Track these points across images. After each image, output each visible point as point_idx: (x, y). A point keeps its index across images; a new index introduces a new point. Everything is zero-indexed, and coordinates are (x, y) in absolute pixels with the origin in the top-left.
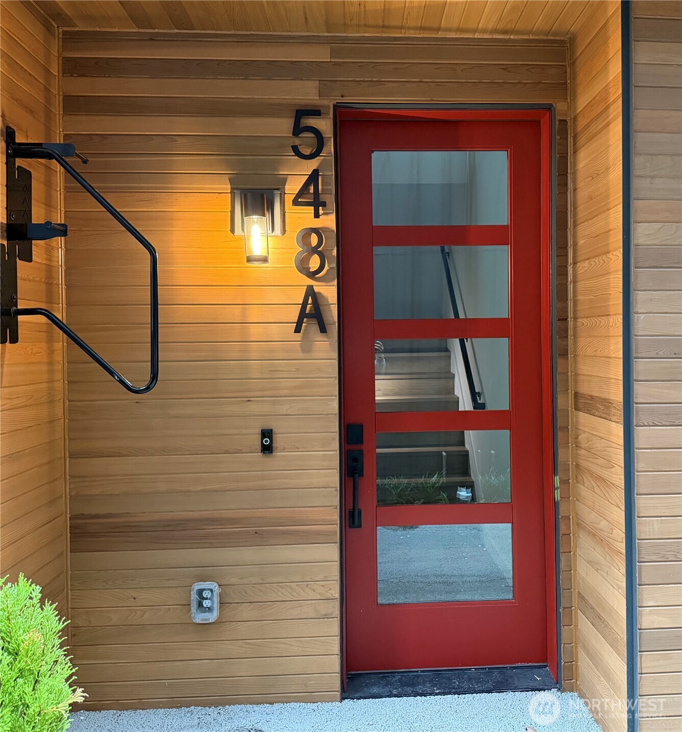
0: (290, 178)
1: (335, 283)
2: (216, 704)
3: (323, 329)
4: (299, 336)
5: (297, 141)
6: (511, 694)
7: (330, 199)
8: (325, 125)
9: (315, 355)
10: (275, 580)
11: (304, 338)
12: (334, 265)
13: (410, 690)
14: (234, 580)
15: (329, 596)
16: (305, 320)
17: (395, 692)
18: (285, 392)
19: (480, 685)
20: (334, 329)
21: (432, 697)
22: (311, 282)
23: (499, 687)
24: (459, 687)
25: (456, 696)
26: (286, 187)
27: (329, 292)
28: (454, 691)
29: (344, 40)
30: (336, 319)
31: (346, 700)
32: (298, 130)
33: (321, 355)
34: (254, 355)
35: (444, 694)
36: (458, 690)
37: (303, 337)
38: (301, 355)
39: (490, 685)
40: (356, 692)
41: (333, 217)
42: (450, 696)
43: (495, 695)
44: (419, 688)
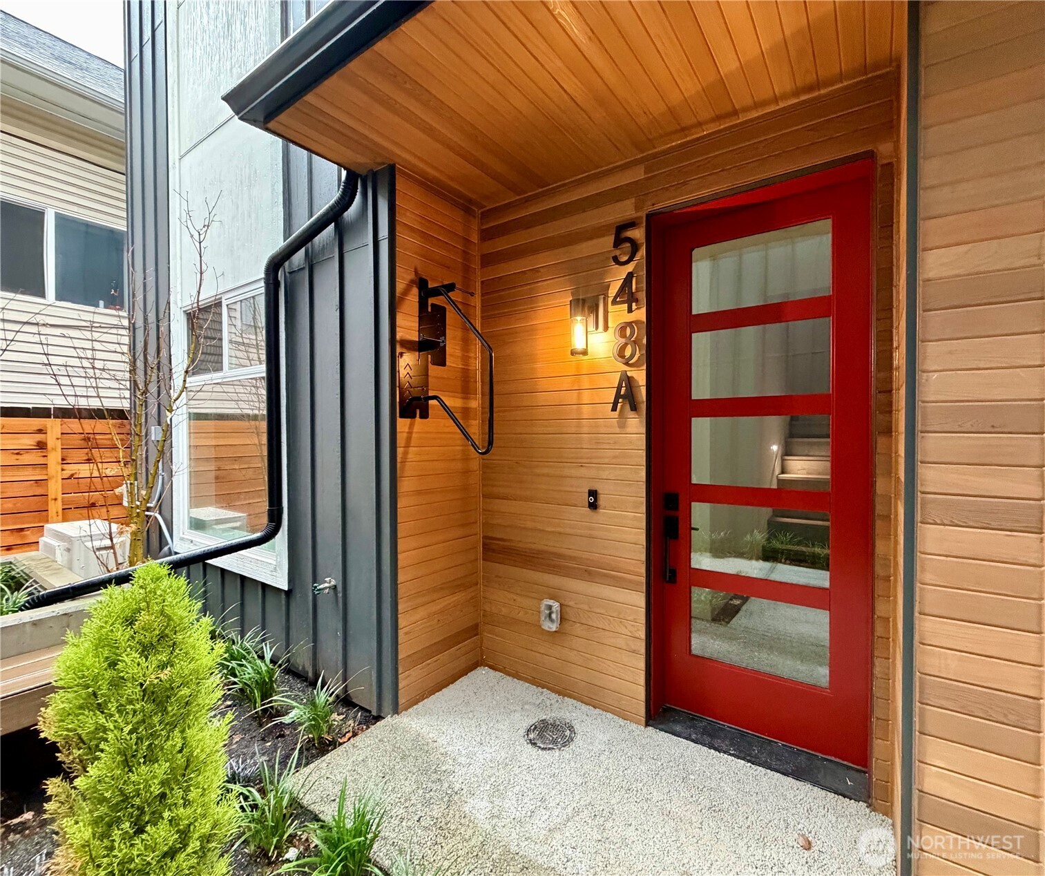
0: (612, 284)
1: (645, 367)
2: (559, 693)
3: (634, 408)
4: (616, 414)
5: (617, 253)
6: (808, 786)
7: (642, 296)
8: (638, 234)
9: (629, 430)
10: (598, 611)
11: (621, 415)
12: (644, 352)
13: (707, 739)
14: (571, 603)
15: (637, 635)
16: (620, 400)
17: (694, 736)
18: (606, 461)
19: (778, 763)
20: (643, 407)
21: (726, 756)
22: (626, 368)
23: (798, 774)
24: (756, 755)
25: (749, 764)
26: (610, 291)
27: (640, 376)
28: (748, 758)
29: (655, 156)
30: (645, 399)
31: (651, 728)
32: (618, 242)
33: (635, 430)
34: (585, 430)
35: (738, 757)
36: (753, 759)
37: (619, 415)
38: (618, 430)
39: (789, 768)
40: (660, 724)
41: (644, 310)
42: (743, 762)
43: (790, 780)
44: (717, 743)
